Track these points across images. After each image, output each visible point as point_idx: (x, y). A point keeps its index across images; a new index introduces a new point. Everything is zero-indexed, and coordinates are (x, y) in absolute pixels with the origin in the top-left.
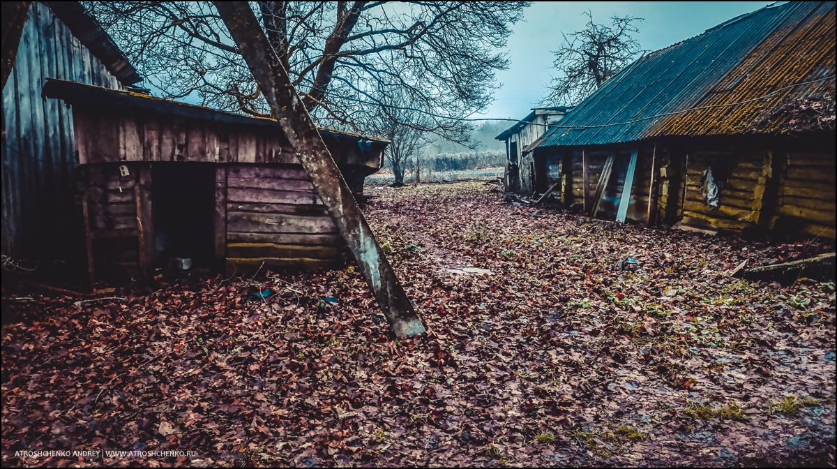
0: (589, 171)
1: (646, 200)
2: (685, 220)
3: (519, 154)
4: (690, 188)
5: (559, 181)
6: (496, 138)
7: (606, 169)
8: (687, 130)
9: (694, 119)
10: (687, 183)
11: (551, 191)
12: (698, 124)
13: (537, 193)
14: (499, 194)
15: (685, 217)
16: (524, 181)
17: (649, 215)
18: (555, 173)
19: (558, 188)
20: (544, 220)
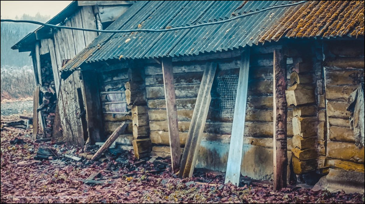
0: (174, 100)
1: (267, 144)
2: (332, 174)
3: (56, 76)
4: (334, 121)
5: (128, 119)
6: (14, 48)
7: (201, 96)
8: (320, 28)
9: (329, 10)
10: (329, 113)
11: (116, 137)
12: (336, 18)
13: (92, 142)
14: (26, 146)
15: (331, 171)
16: (68, 122)
17: (275, 169)
18: (119, 106)
19: (127, 131)
20: (106, 190)
